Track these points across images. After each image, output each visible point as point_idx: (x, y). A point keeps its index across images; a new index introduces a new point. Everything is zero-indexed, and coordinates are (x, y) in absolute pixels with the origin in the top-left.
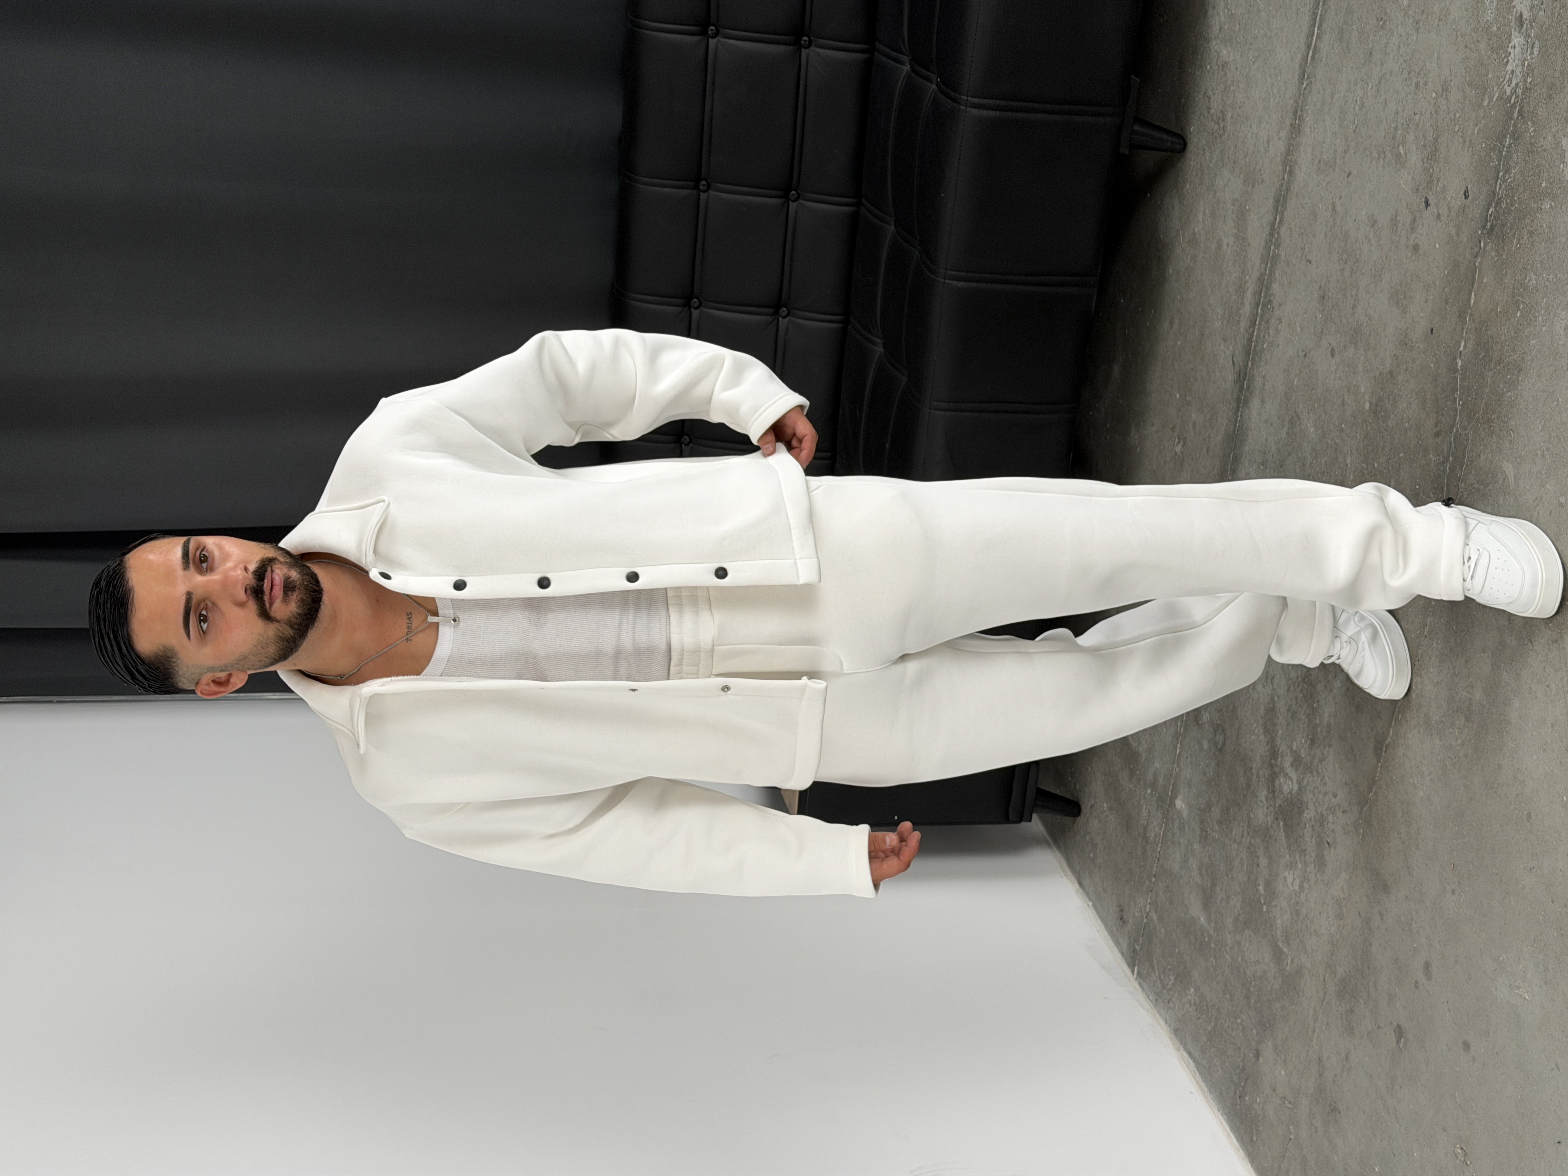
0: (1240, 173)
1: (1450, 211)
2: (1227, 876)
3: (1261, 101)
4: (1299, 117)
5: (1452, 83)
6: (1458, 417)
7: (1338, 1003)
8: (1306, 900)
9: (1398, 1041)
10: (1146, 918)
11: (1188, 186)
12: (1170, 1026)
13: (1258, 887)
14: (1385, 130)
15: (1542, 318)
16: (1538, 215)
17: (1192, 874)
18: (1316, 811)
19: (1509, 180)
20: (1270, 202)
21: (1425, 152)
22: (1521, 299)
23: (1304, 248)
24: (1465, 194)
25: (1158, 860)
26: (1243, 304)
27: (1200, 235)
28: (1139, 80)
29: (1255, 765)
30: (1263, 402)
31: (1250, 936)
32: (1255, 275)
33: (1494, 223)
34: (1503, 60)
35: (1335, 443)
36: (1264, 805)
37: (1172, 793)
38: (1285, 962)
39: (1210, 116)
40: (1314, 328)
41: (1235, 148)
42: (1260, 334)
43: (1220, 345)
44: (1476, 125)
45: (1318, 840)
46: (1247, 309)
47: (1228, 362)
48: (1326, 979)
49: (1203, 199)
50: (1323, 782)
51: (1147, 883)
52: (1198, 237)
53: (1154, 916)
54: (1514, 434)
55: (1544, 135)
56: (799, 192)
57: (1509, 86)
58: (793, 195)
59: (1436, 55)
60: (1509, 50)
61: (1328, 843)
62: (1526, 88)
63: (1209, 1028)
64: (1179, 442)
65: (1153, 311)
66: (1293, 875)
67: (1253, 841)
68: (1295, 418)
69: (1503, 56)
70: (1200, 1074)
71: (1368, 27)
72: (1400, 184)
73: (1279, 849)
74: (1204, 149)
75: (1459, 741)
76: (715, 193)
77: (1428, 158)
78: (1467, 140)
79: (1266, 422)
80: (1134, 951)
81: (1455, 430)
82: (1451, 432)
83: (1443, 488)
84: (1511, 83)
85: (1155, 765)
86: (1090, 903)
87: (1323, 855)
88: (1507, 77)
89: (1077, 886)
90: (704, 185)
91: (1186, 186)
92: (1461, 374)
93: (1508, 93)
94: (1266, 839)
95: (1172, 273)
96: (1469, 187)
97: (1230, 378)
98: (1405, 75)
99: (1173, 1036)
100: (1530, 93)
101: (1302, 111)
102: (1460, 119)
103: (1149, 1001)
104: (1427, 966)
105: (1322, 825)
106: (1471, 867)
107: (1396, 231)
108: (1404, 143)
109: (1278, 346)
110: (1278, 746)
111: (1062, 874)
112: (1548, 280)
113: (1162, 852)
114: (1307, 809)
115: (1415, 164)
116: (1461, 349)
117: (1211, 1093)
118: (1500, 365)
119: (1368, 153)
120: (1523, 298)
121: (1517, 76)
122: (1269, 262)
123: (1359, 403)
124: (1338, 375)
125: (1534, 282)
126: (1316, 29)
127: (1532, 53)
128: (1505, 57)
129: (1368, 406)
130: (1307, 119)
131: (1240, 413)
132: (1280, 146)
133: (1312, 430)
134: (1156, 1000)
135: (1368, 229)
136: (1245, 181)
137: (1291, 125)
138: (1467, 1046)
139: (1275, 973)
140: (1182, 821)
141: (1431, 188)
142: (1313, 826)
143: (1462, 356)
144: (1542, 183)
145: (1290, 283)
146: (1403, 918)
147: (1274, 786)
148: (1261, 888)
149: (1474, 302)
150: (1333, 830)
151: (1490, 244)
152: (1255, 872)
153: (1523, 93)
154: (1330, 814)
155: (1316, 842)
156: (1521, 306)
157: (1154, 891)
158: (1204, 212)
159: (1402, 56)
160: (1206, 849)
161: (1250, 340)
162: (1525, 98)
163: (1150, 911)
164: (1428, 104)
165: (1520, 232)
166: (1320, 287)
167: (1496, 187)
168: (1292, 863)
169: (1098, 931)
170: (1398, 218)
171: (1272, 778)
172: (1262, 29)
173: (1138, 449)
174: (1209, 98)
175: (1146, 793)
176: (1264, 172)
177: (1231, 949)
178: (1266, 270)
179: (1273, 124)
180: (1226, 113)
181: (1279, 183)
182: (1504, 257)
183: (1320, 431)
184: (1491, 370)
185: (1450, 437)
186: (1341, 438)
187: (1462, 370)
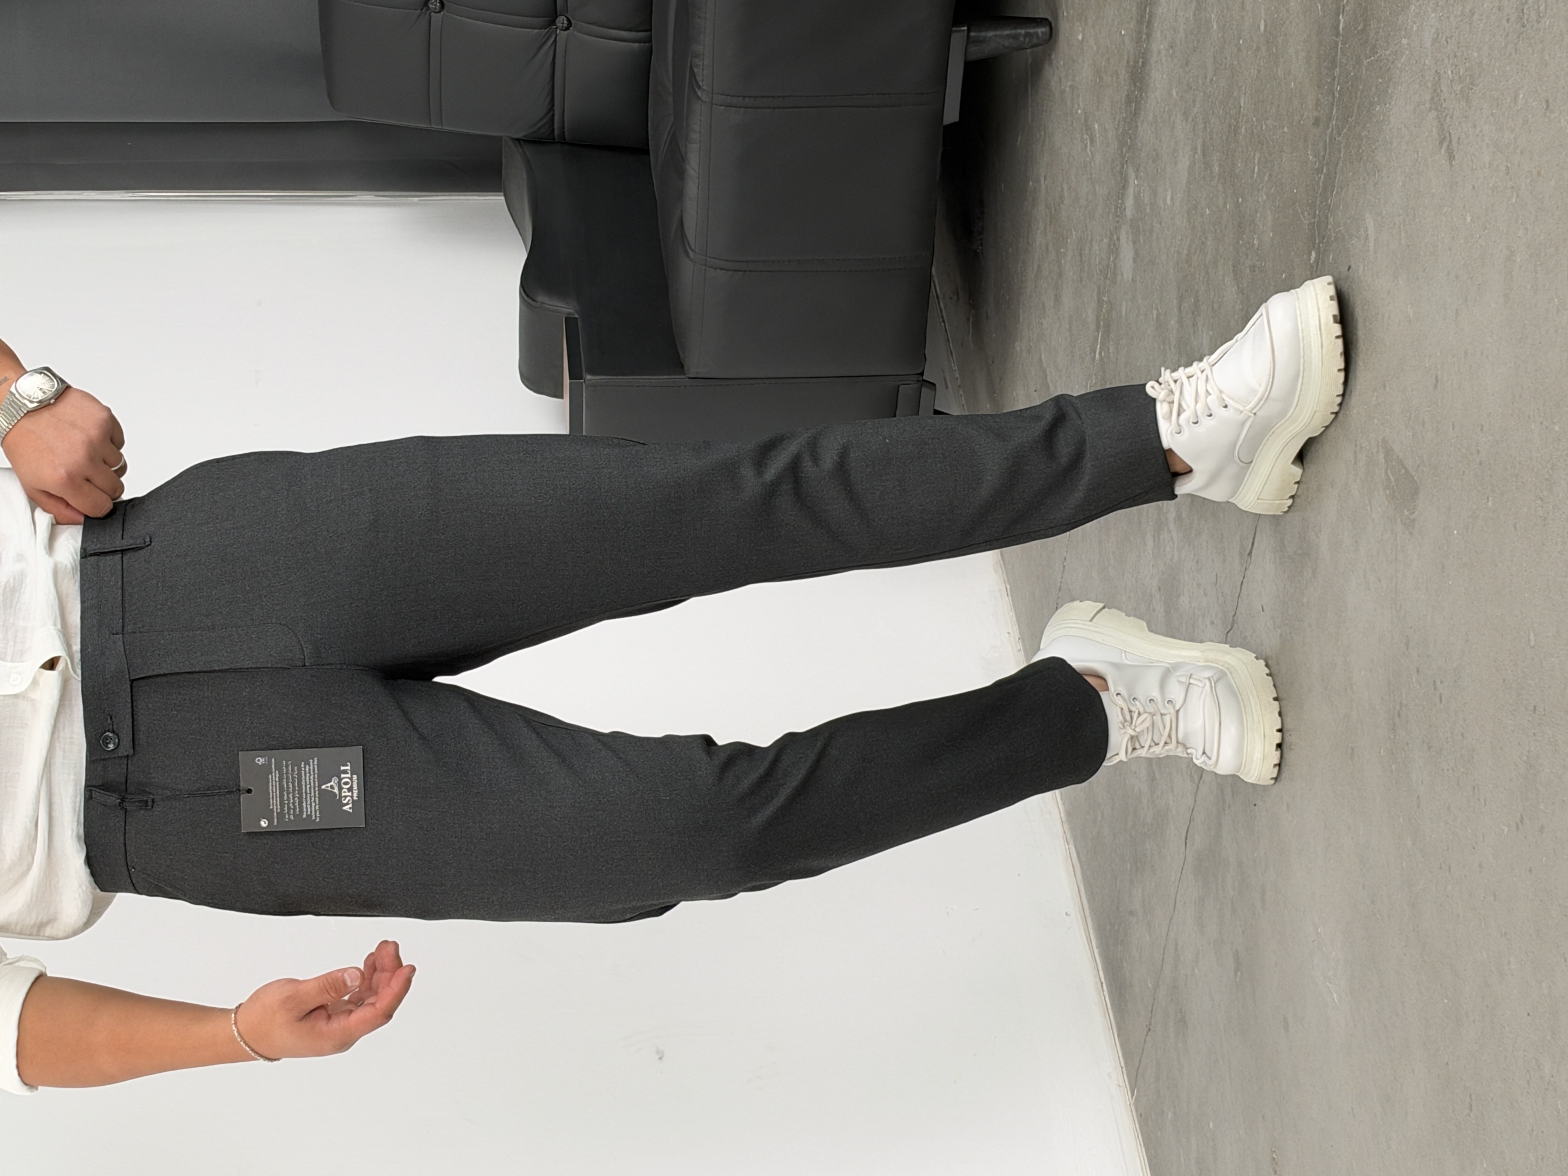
6: (1334, 112)
15: (1414, 10)
18: (1190, 603)
35: (1233, 64)
54: (1378, 175)
81: (1331, 126)
82: (1328, 128)
83: (1315, 212)
86: (1008, 587)
92: (1342, 41)
118: (1374, 55)
129: (1263, 27)
133: (1215, 27)
138: (1286, 1024)
143: (1345, 14)
147: (1159, 538)
169: (1009, 633)
183: (1220, 35)
184: (1366, 59)
185: (1326, 135)
186: (1239, 63)
187: (1343, 35)
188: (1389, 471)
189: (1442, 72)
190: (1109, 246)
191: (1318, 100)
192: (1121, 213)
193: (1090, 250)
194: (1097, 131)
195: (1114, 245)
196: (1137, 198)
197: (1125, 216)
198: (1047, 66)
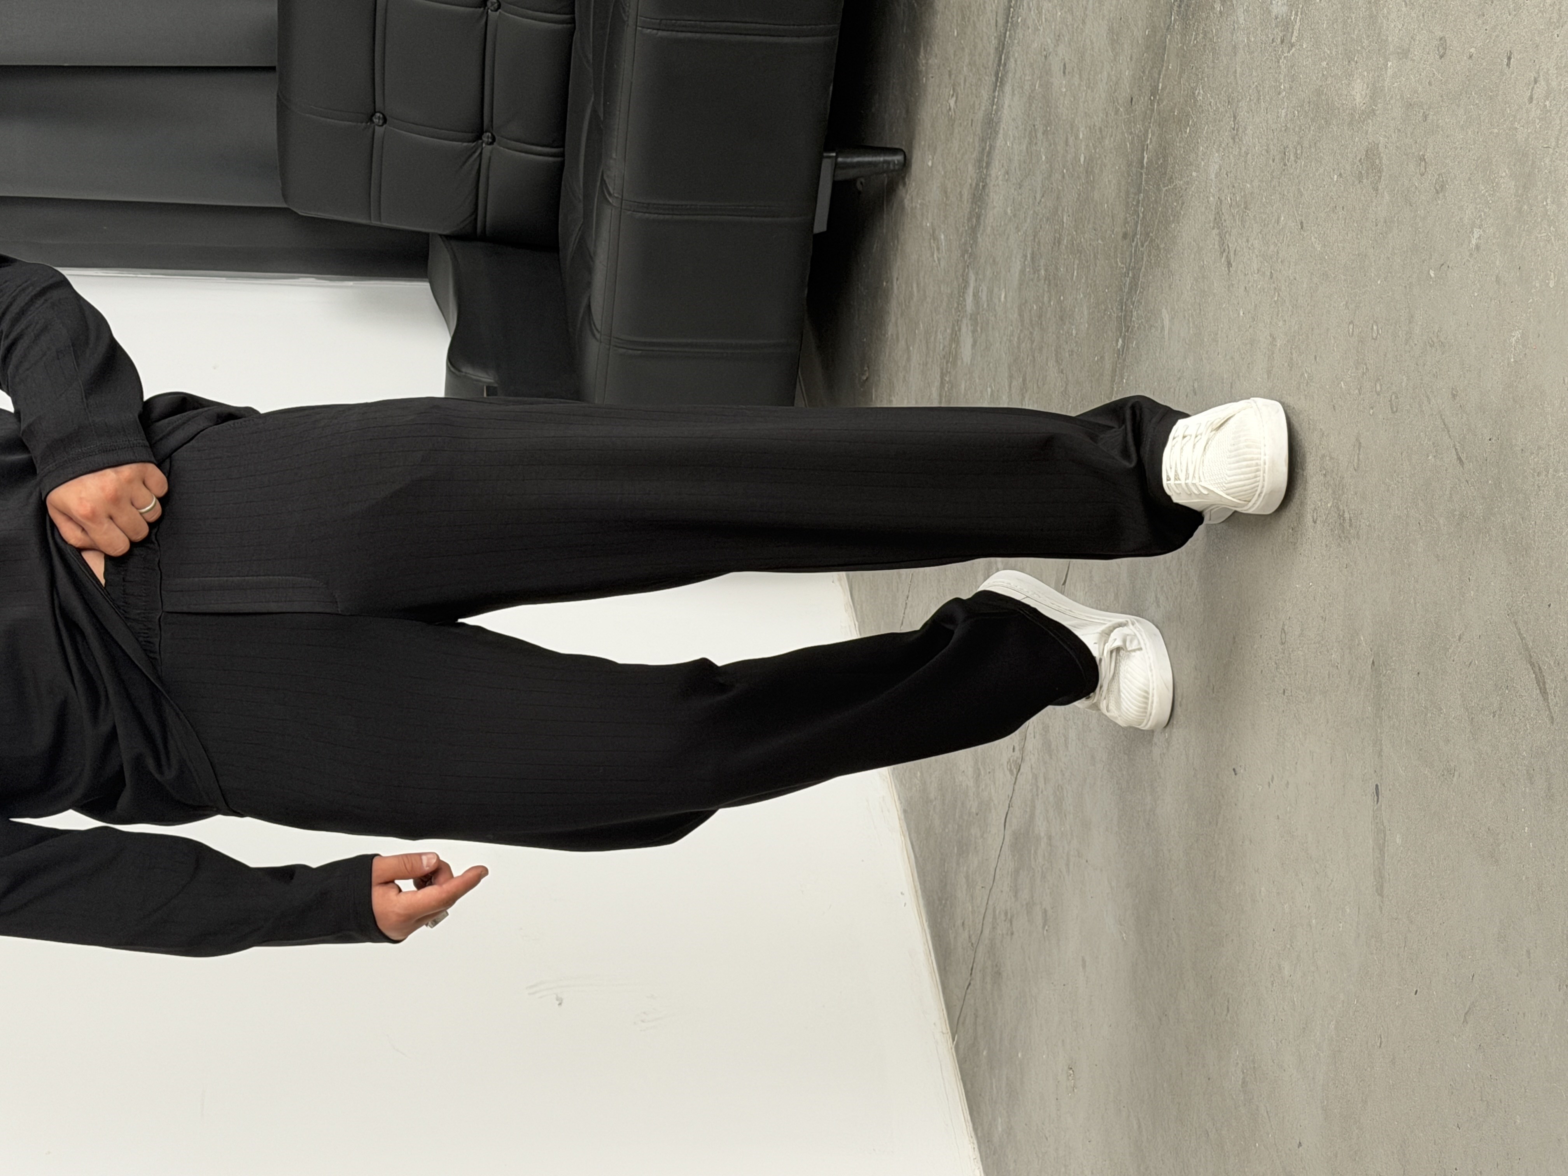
6: (1139, 228)
12: (901, 803)
15: (1203, 150)
30: (1013, 94)
35: (1058, 189)
47: (993, 19)
64: (953, 95)
68: (1034, 133)
79: (1014, 120)
81: (1135, 239)
82: (1133, 241)
83: (1122, 307)
92: (1146, 173)
97: (993, 42)
109: (1028, 28)
112: (1210, 104)
116: (1149, 141)
117: (923, 898)
118: (1171, 185)
120: (1193, 113)
123: (1077, 150)
124: (1066, 103)
125: (1201, 98)
129: (1083, 160)
131: (997, 94)
133: (1044, 157)
143: (1148, 151)
149: (1162, 87)
156: (1190, 122)
165: (1198, 25)
173: (924, 79)
182: (1185, 48)
183: (1048, 165)
184: (1164, 187)
185: (1132, 246)
186: (1063, 187)
187: (1146, 168)
189: (1223, 198)
190: (952, 334)
191: (1126, 218)
192: (962, 308)
193: (935, 339)
194: (943, 241)
195: (956, 335)
196: (976, 295)
197: (966, 311)
198: (901, 187)
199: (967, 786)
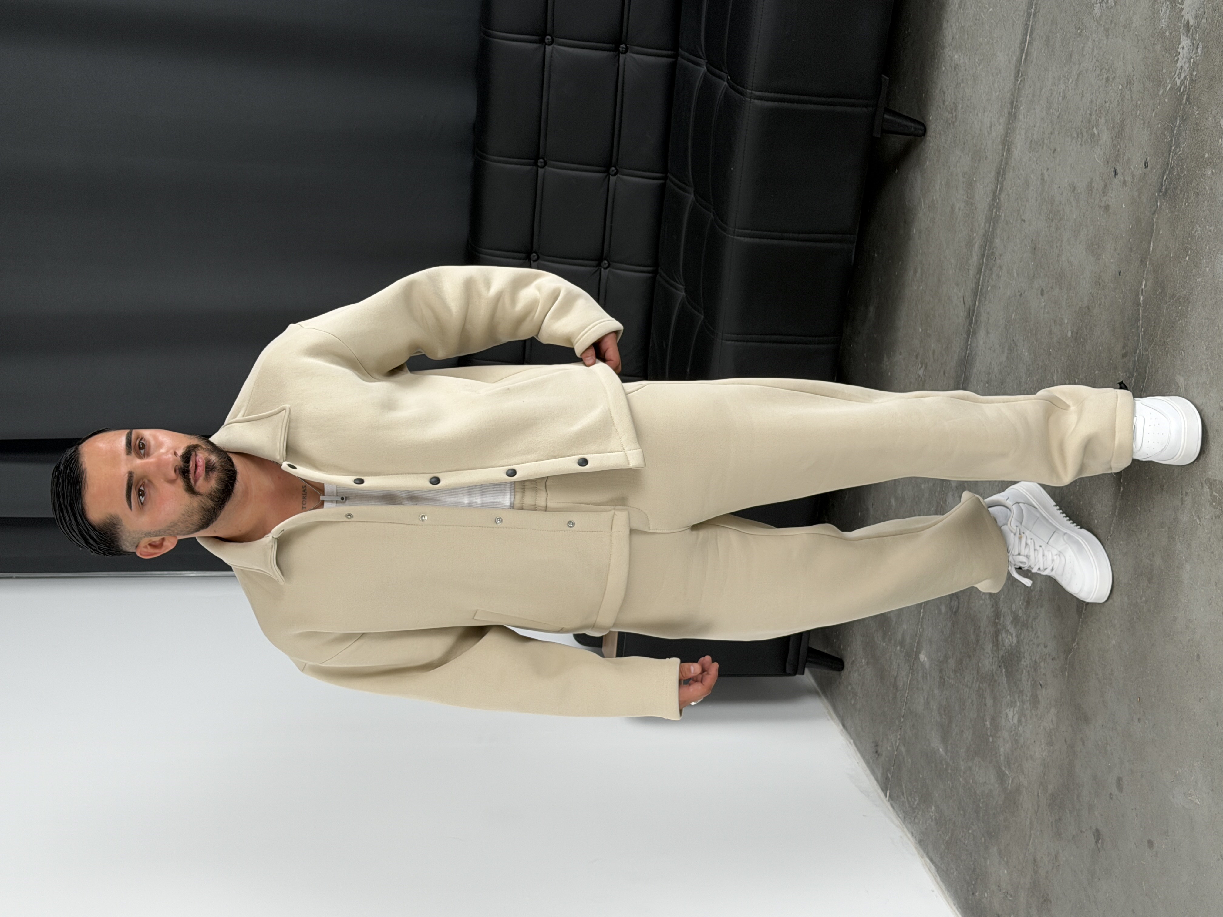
0: (969, 152)
1: (1133, 178)
2: (961, 714)
3: (985, 95)
4: (1015, 106)
5: (1134, 78)
6: (1141, 341)
7: (1049, 814)
8: (1024, 731)
9: (1097, 842)
10: (897, 751)
11: (928, 162)
12: (915, 837)
13: (985, 722)
14: (1082, 115)
15: (1206, 261)
16: (1202, 180)
17: (933, 713)
18: (1031, 659)
19: (1179, 153)
20: (993, 173)
21: (1113, 132)
22: (1189, 246)
23: (1020, 211)
24: (1145, 166)
25: (906, 703)
26: (971, 255)
27: (937, 202)
28: (888, 78)
29: (982, 625)
30: (988, 333)
31: (979, 762)
32: (981, 232)
33: (1168, 187)
34: (1174, 58)
35: (1045, 364)
36: (990, 656)
37: (917, 649)
38: (1007, 782)
39: (945, 107)
40: (1028, 274)
41: (965, 131)
42: (985, 279)
43: (953, 289)
44: (1153, 110)
45: (1033, 682)
46: (975, 259)
47: (960, 302)
48: (1040, 794)
49: (940, 173)
50: (1036, 635)
51: (897, 722)
52: (935, 202)
53: (903, 749)
54: (1184, 353)
55: (1207, 116)
56: (618, 168)
57: (1179, 78)
58: (613, 171)
59: (1122, 56)
60: (1179, 50)
61: (1041, 685)
62: (1192, 80)
63: (947, 837)
64: (922, 367)
65: (900, 263)
66: (1013, 712)
67: (981, 685)
68: (1013, 345)
69: (1174, 55)
70: (940, 876)
71: (1068, 35)
72: (1095, 158)
73: (1002, 691)
74: (940, 133)
75: (1144, 599)
76: (550, 169)
77: (1116, 137)
78: (1147, 122)
79: (990, 349)
80: (887, 778)
81: (1138, 351)
82: (1135, 353)
84: (1181, 75)
85: (904, 626)
86: (852, 741)
87: (1037, 696)
88: (1178, 72)
89: (841, 727)
90: (541, 162)
91: (926, 162)
92: (1143, 307)
93: (1178, 84)
94: (991, 684)
95: (916, 231)
96: (1148, 159)
97: (962, 315)
98: (1098, 72)
99: (918, 845)
100: (1195, 84)
101: (1017, 102)
102: (1141, 106)
103: (898, 818)
104: (1119, 780)
105: (1035, 670)
106: (1153, 700)
107: (1091, 195)
108: (1097, 126)
109: (1000, 288)
110: (1001, 608)
111: (829, 718)
112: (1210, 231)
113: (908, 697)
114: (1024, 657)
115: (1106, 141)
116: (1143, 287)
117: (948, 891)
118: (1173, 299)
119: (1069, 133)
120: (1191, 246)
121: (1185, 70)
122: (992, 222)
123: (1063, 332)
124: (1047, 310)
125: (1199, 232)
126: (1028, 37)
127: (1197, 53)
128: (1176, 56)
129: (1070, 334)
130: (1021, 108)
131: (969, 343)
132: (999, 130)
133: (1026, 354)
134: (905, 818)
135: (1069, 194)
136: (972, 158)
137: (1009, 113)
138: (1150, 844)
139: (999, 791)
140: (925, 671)
141: (1118, 161)
142: (1029, 671)
143: (1144, 293)
144: (1204, 155)
145: (1009, 238)
146: (1100, 743)
147: (997, 641)
148: (988, 723)
149: (1153, 249)
150: (1045, 674)
151: (1165, 204)
152: (983, 710)
153: (1190, 84)
154: (1042, 661)
155: (1031, 684)
156: (1189, 252)
157: (902, 729)
158: (941, 182)
159: (1095, 57)
160: (944, 693)
161: (977, 284)
162: (1191, 88)
163: (899, 745)
164: (1116, 94)
165: (1188, 193)
166: (1032, 240)
167: (1169, 158)
168: (1012, 702)
169: (858, 763)
170: (1093, 185)
171: (997, 634)
172: (986, 38)
173: (889, 373)
174: (944, 93)
175: (896, 649)
176: (988, 150)
177: (964, 773)
178: (989, 228)
179: (995, 112)
180: (957, 105)
181: (999, 160)
182: (1176, 213)
183: (1032, 355)
184: (1166, 303)
185: (1134, 357)
186: (1049, 360)
187: (1143, 303)
188: (1214, 493)
191: (1125, 344)
199: (991, 790)
